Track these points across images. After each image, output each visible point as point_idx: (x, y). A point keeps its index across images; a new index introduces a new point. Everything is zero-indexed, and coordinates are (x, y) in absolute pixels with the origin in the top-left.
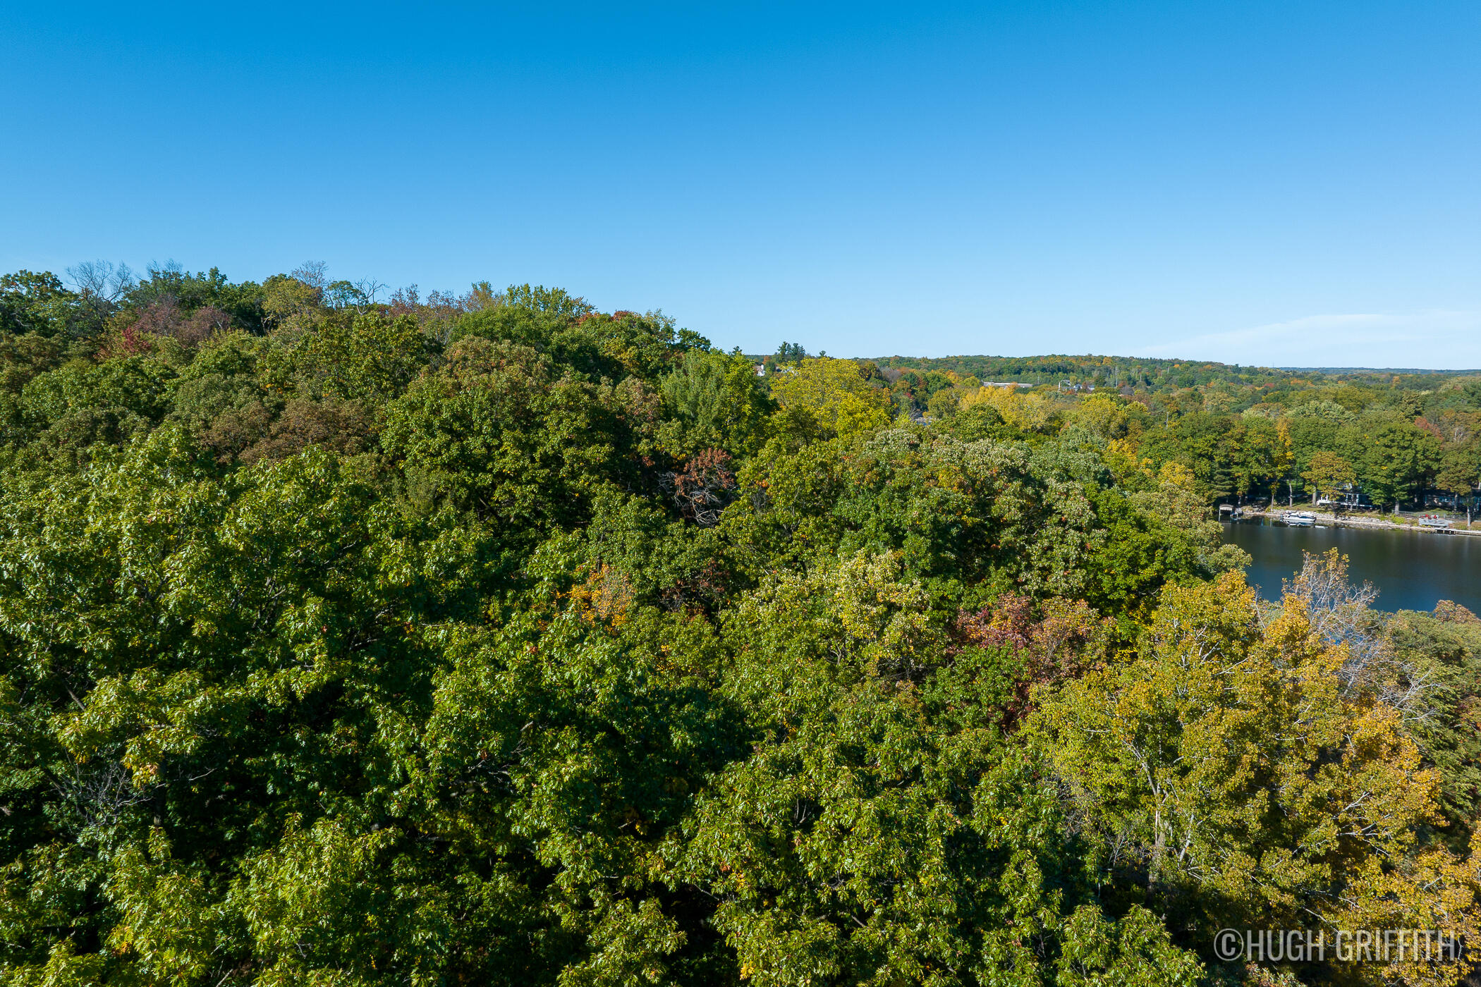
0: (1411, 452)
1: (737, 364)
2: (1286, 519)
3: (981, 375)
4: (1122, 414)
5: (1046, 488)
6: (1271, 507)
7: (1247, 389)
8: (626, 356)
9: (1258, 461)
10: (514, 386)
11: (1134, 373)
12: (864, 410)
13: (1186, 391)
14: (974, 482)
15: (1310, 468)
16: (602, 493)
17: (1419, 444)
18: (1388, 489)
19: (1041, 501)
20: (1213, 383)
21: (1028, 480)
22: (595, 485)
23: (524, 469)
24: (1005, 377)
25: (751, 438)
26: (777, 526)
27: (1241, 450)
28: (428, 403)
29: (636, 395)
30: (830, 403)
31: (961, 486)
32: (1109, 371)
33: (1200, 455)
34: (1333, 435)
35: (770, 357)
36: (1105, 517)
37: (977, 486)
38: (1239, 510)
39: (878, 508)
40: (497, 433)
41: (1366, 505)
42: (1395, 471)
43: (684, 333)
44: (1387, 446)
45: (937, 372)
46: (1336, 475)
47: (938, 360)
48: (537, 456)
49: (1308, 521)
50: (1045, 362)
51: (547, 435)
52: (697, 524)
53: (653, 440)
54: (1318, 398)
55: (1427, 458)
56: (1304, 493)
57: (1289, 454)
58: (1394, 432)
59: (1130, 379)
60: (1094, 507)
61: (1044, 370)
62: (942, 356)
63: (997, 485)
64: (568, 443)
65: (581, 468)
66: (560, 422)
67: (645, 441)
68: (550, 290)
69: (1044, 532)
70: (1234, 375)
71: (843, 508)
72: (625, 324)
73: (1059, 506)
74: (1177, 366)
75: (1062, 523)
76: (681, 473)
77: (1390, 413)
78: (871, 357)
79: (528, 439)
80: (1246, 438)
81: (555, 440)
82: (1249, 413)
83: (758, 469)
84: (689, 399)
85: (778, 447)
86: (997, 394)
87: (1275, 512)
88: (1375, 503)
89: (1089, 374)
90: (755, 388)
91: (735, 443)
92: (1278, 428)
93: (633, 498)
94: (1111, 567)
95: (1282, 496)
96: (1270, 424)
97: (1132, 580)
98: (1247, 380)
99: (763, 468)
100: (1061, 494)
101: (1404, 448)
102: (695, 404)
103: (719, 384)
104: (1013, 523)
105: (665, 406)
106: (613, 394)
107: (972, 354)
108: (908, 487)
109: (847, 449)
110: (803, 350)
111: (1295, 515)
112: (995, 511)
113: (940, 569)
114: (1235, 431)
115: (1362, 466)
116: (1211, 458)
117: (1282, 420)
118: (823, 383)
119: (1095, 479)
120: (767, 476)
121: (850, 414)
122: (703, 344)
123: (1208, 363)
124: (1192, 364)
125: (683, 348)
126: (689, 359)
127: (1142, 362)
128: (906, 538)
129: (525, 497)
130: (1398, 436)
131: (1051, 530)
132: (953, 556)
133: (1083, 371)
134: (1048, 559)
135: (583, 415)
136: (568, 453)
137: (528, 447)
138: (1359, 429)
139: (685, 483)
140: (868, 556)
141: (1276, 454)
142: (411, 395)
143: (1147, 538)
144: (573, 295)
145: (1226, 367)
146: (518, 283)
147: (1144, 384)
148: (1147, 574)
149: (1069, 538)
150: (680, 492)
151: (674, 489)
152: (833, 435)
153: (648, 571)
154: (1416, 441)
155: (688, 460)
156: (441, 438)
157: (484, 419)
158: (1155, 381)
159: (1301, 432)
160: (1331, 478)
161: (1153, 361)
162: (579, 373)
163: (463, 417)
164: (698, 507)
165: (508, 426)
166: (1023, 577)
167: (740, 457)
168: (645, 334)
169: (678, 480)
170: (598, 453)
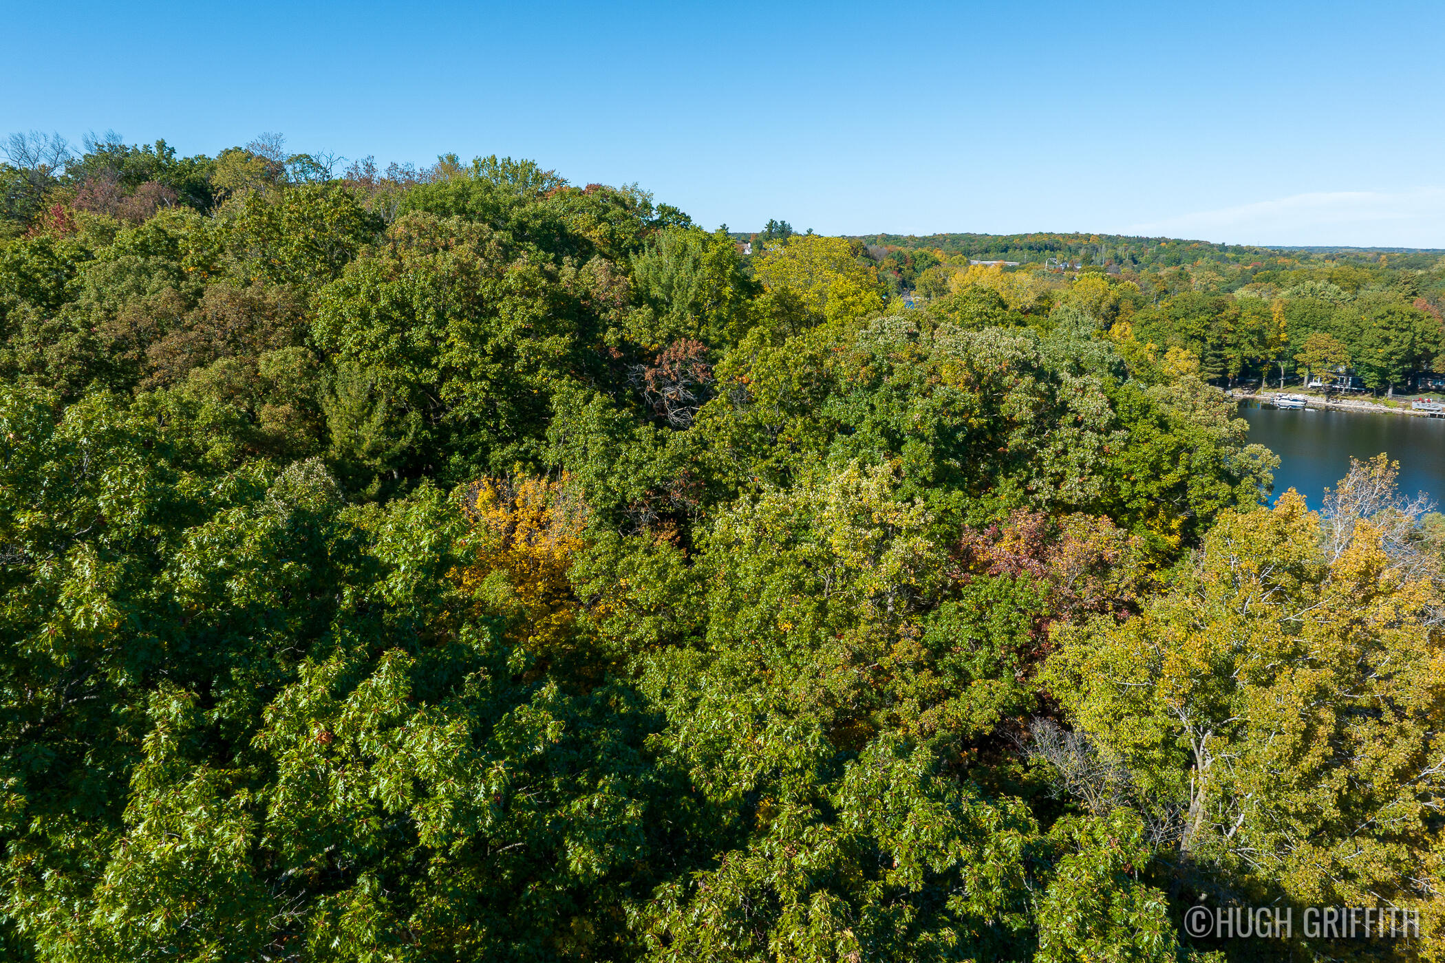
0: (1409, 334)
1: (716, 242)
2: (1277, 402)
3: (968, 253)
4: (1115, 293)
5: (1059, 383)
6: (1261, 389)
7: (1235, 268)
8: (594, 235)
9: (1251, 342)
10: (465, 269)
11: (1120, 252)
12: (855, 293)
13: (1172, 269)
14: (980, 376)
15: (1304, 351)
16: (562, 389)
17: (1419, 326)
18: (1383, 372)
19: (1054, 399)
20: (1200, 262)
21: (1040, 374)
22: (555, 381)
23: (473, 364)
24: (992, 255)
25: (732, 325)
26: (759, 426)
27: (1234, 332)
28: (363, 288)
29: (603, 278)
30: (818, 285)
31: (967, 382)
32: (1095, 249)
33: (1192, 337)
34: (1330, 317)
35: (757, 235)
36: (1125, 416)
37: (984, 381)
38: (1229, 393)
39: (873, 408)
40: (441, 321)
41: (1359, 387)
42: (1392, 353)
43: (663, 208)
44: (1384, 328)
45: (924, 250)
46: (1331, 357)
47: (924, 238)
48: (488, 348)
49: (1299, 404)
50: (1032, 240)
51: (499, 324)
52: (669, 426)
53: (620, 329)
54: (1312, 278)
55: (1424, 340)
56: (1296, 375)
57: (1283, 335)
58: (1393, 314)
59: (1116, 257)
60: (1113, 404)
61: (1031, 248)
62: (929, 233)
63: (1007, 380)
64: (524, 333)
65: (538, 363)
66: (515, 308)
67: (612, 329)
68: (519, 162)
69: (1057, 433)
70: (1222, 253)
71: (834, 408)
72: (598, 199)
73: (1075, 403)
74: (1163, 244)
75: (1077, 423)
76: (652, 365)
77: (1389, 294)
78: (858, 235)
79: (479, 329)
80: (1240, 320)
81: (508, 330)
82: (1241, 293)
83: (738, 363)
84: (663, 281)
85: (762, 337)
86: (986, 272)
87: (1265, 395)
88: (1369, 386)
89: (1076, 252)
90: (737, 269)
91: (713, 330)
92: (1273, 309)
93: (597, 397)
94: (1132, 472)
95: (1274, 379)
96: (1265, 305)
97: (1153, 487)
98: (1234, 259)
99: (743, 363)
100: (1077, 390)
101: (1403, 330)
102: (671, 288)
103: (696, 265)
104: (1022, 423)
105: (637, 289)
106: (577, 277)
107: (958, 232)
108: (908, 386)
109: (838, 340)
110: (790, 228)
111: (1285, 398)
112: (1004, 410)
113: (943, 478)
114: (1229, 312)
115: (1357, 348)
116: (1203, 340)
117: (1278, 301)
118: (811, 262)
119: (1110, 370)
120: (748, 369)
121: (841, 297)
122: (683, 221)
123: (1194, 242)
124: (1179, 242)
125: (660, 224)
126: (665, 238)
127: (1129, 240)
128: (904, 443)
129: (475, 395)
130: (1397, 318)
131: (1066, 432)
132: (958, 464)
133: (1070, 249)
134: (1062, 464)
135: (540, 302)
136: (522, 345)
137: (477, 338)
138: (1356, 310)
139: (656, 377)
140: (862, 465)
141: (1270, 335)
142: (347, 280)
143: (1170, 439)
144: (544, 167)
145: (1212, 246)
146: (485, 154)
147: (1131, 263)
148: (1169, 480)
149: (1086, 441)
150: (651, 387)
151: (645, 384)
152: (821, 320)
153: (613, 481)
154: (1416, 323)
155: (660, 351)
156: (379, 329)
157: (426, 308)
158: (1141, 259)
159: (1297, 313)
160: (1325, 360)
161: (1140, 240)
162: (542, 253)
163: (402, 305)
164: (671, 403)
165: (454, 314)
166: (1033, 485)
167: (720, 346)
168: (619, 210)
169: (648, 375)
170: (556, 344)
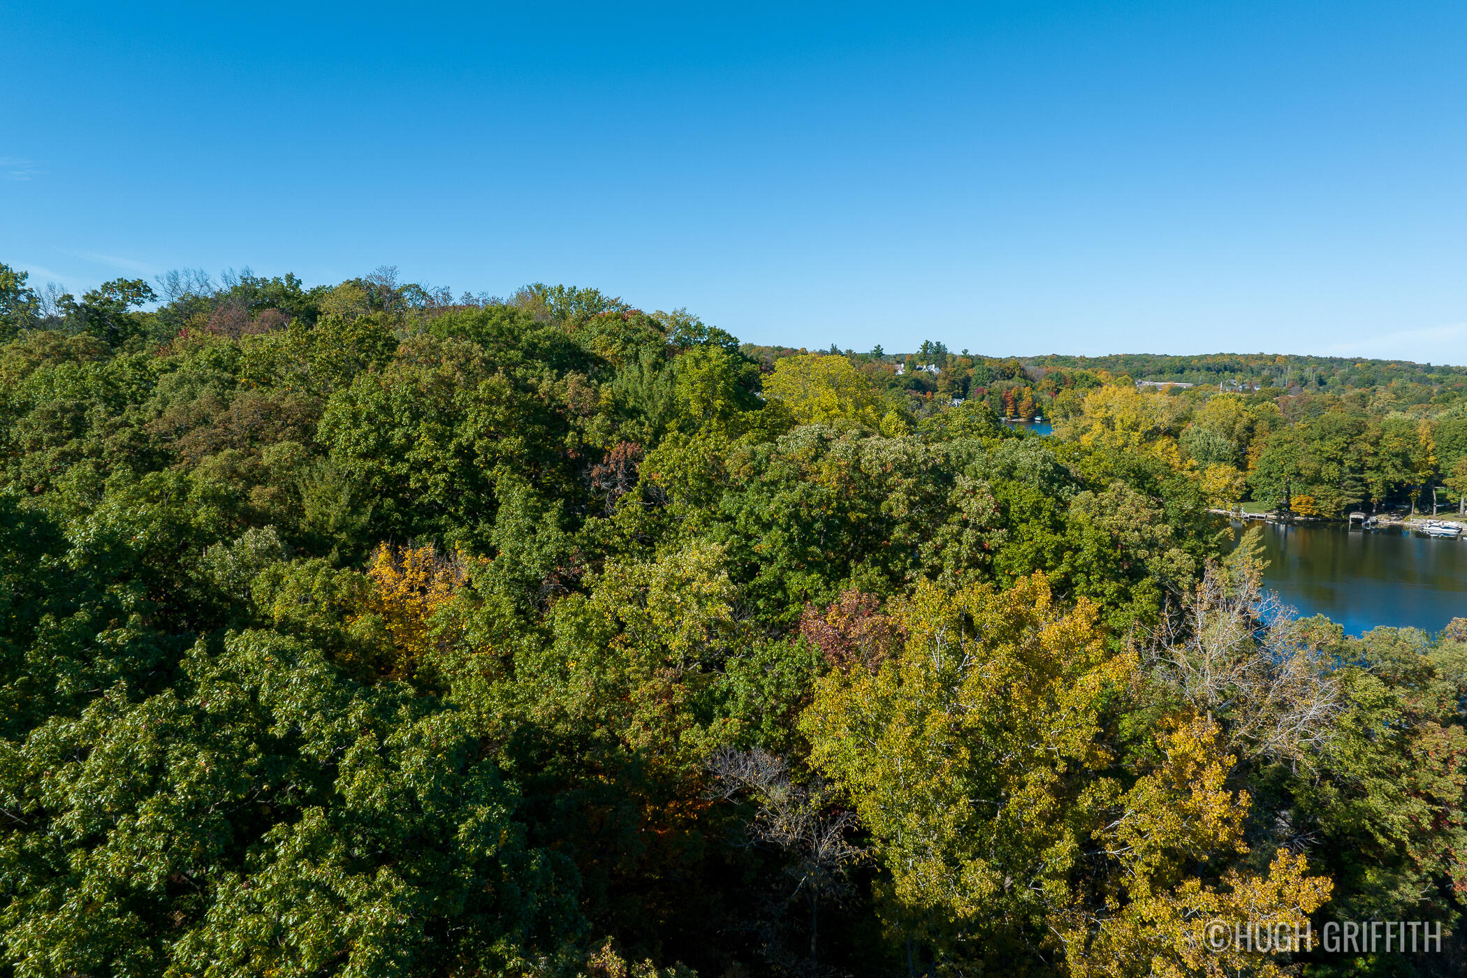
2: (1427, 529)
3: (1138, 374)
4: (1250, 415)
6: (1411, 516)
9: (1394, 466)
11: (1308, 373)
13: (1361, 391)
15: (1455, 475)
16: (502, 482)
20: (1393, 383)
24: (1167, 376)
27: (1376, 454)
32: (1280, 371)
33: (1328, 459)
35: (912, 356)
38: (1374, 519)
45: (1090, 371)
47: (1096, 359)
49: (1452, 532)
50: (1210, 361)
51: (464, 428)
53: (580, 433)
56: (1451, 502)
57: (1432, 458)
59: (1302, 379)
61: (1209, 369)
65: (494, 459)
67: (571, 433)
74: (1358, 365)
79: (446, 430)
80: (1382, 442)
81: (471, 433)
82: (1395, 415)
84: (640, 394)
87: (1415, 522)
89: (1259, 373)
92: (1420, 431)
95: (1425, 505)
96: (1412, 427)
110: (945, 349)
111: (1438, 526)
114: (1372, 433)
116: (1341, 463)
117: (1425, 423)
123: (1396, 362)
127: (1319, 361)
129: (436, 485)
133: (1252, 370)
134: (939, 558)
137: (442, 440)
141: (1415, 458)
147: (1316, 384)
149: (964, 537)
156: (364, 429)
157: (404, 412)
158: (1329, 381)
159: (1447, 435)
161: (1332, 360)
163: (385, 409)
170: (511, 444)
